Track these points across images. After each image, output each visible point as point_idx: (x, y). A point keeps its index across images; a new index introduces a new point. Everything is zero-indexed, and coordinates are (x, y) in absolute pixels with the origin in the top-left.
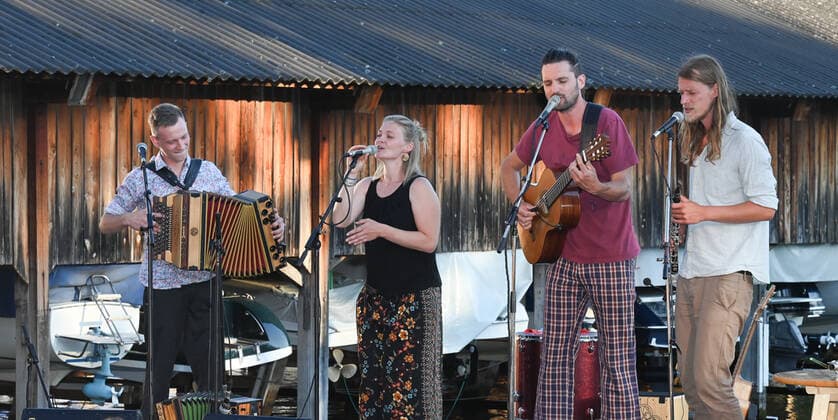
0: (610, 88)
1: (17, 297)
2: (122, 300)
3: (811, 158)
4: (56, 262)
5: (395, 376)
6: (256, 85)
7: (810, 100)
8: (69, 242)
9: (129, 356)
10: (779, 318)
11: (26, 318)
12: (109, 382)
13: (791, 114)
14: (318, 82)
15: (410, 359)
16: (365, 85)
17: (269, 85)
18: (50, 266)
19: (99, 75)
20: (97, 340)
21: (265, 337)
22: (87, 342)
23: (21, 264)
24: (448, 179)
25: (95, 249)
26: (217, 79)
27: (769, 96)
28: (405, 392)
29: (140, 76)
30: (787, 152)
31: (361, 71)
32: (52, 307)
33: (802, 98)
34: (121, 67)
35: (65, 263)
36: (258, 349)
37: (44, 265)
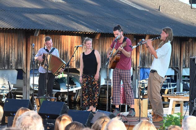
0: (149, 35)
1: (23, 75)
3: (192, 50)
4: (32, 68)
5: (95, 91)
6: (74, 32)
7: (192, 38)
10: (185, 83)
11: (25, 80)
13: (188, 40)
14: (87, 32)
15: (98, 87)
16: (97, 33)
17: (77, 33)
18: (30, 69)
19: (41, 30)
21: (75, 85)
23: (24, 68)
26: (66, 31)
27: (183, 37)
28: (97, 94)
29: (49, 30)
30: (187, 49)
31: (96, 30)
33: (190, 37)
34: (45, 28)
36: (74, 87)
37: (29, 69)
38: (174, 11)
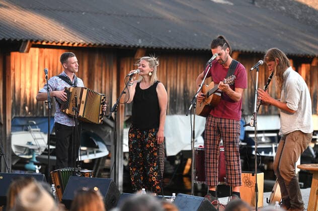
0: (238, 51)
2: (41, 131)
4: (14, 116)
5: (150, 161)
8: (19, 108)
9: (43, 154)
11: (2, 137)
12: (35, 164)
15: (156, 154)
16: (139, 47)
18: (12, 117)
19: (31, 40)
20: (31, 147)
21: (98, 147)
22: (26, 148)
24: (172, 86)
25: (30, 110)
28: (154, 167)
31: (137, 42)
32: (12, 133)
34: (40, 38)
35: (18, 116)
36: (95, 152)
37: (9, 117)
38: (281, 5)
